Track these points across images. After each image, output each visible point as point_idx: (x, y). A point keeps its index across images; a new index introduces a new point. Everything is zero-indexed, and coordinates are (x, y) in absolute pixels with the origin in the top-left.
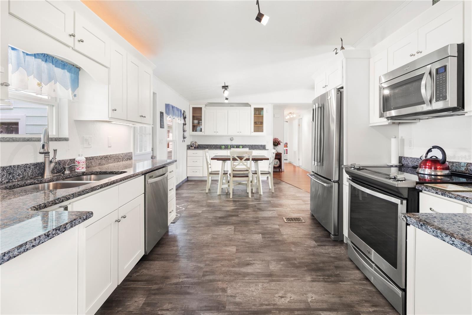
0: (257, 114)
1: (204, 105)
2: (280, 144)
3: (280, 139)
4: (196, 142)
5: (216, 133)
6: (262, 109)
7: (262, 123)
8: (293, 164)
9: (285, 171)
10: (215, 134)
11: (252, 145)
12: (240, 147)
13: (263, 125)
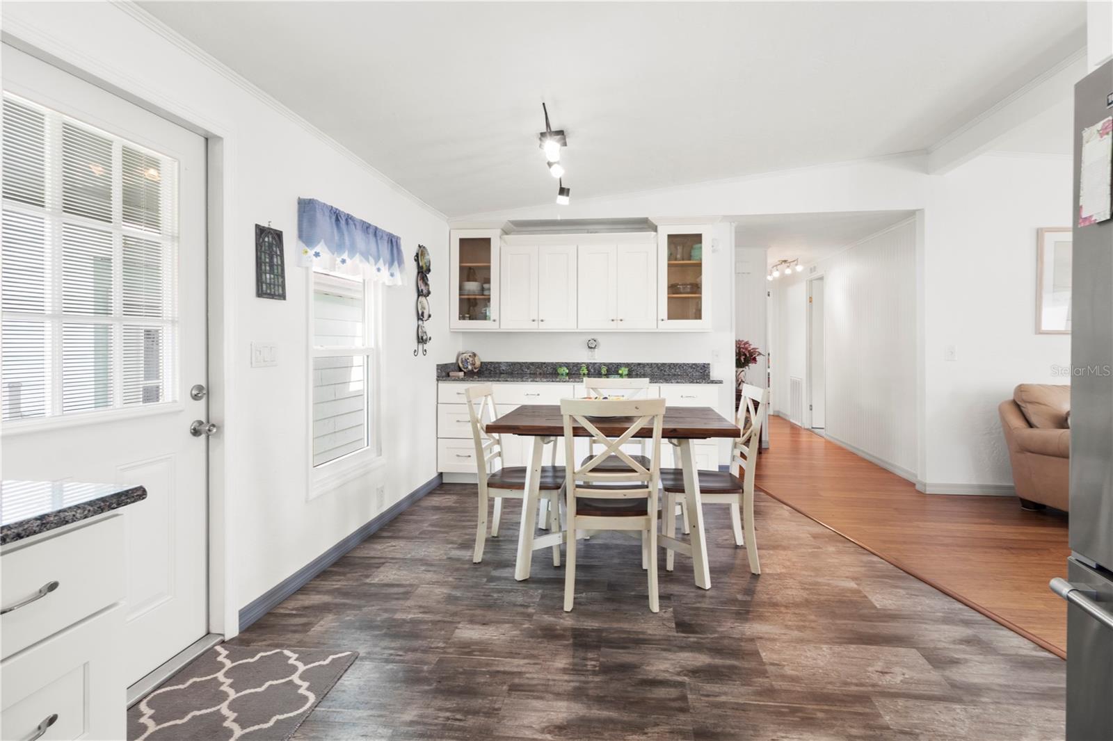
0: (679, 256)
1: (499, 232)
2: (754, 359)
3: (755, 344)
4: (475, 355)
5: (536, 323)
6: (697, 238)
7: (696, 288)
8: (787, 418)
9: (771, 448)
10: (533, 327)
11: (663, 365)
12: (620, 372)
13: (701, 293)
